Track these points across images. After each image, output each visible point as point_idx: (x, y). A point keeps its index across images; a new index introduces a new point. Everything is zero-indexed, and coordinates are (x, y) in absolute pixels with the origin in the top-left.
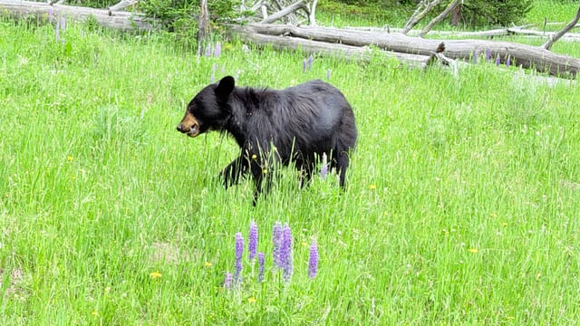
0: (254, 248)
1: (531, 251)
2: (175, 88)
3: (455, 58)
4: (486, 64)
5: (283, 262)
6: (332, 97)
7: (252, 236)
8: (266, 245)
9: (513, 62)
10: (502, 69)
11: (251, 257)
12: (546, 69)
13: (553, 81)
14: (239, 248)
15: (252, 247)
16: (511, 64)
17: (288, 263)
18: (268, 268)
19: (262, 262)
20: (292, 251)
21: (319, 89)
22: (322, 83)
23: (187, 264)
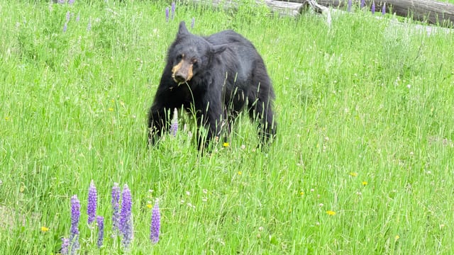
0: (93, 211)
1: (392, 212)
2: (24, 38)
3: (328, 6)
4: (360, 12)
5: (123, 226)
6: (245, 48)
7: (91, 199)
8: (105, 209)
9: (390, 9)
10: (378, 16)
11: (90, 221)
12: (425, 17)
13: (431, 30)
14: (75, 212)
15: (91, 210)
16: (387, 11)
17: (127, 228)
18: (107, 233)
19: (101, 227)
20: (132, 215)
21: (234, 40)
22: (236, 34)
23: (23, 229)
